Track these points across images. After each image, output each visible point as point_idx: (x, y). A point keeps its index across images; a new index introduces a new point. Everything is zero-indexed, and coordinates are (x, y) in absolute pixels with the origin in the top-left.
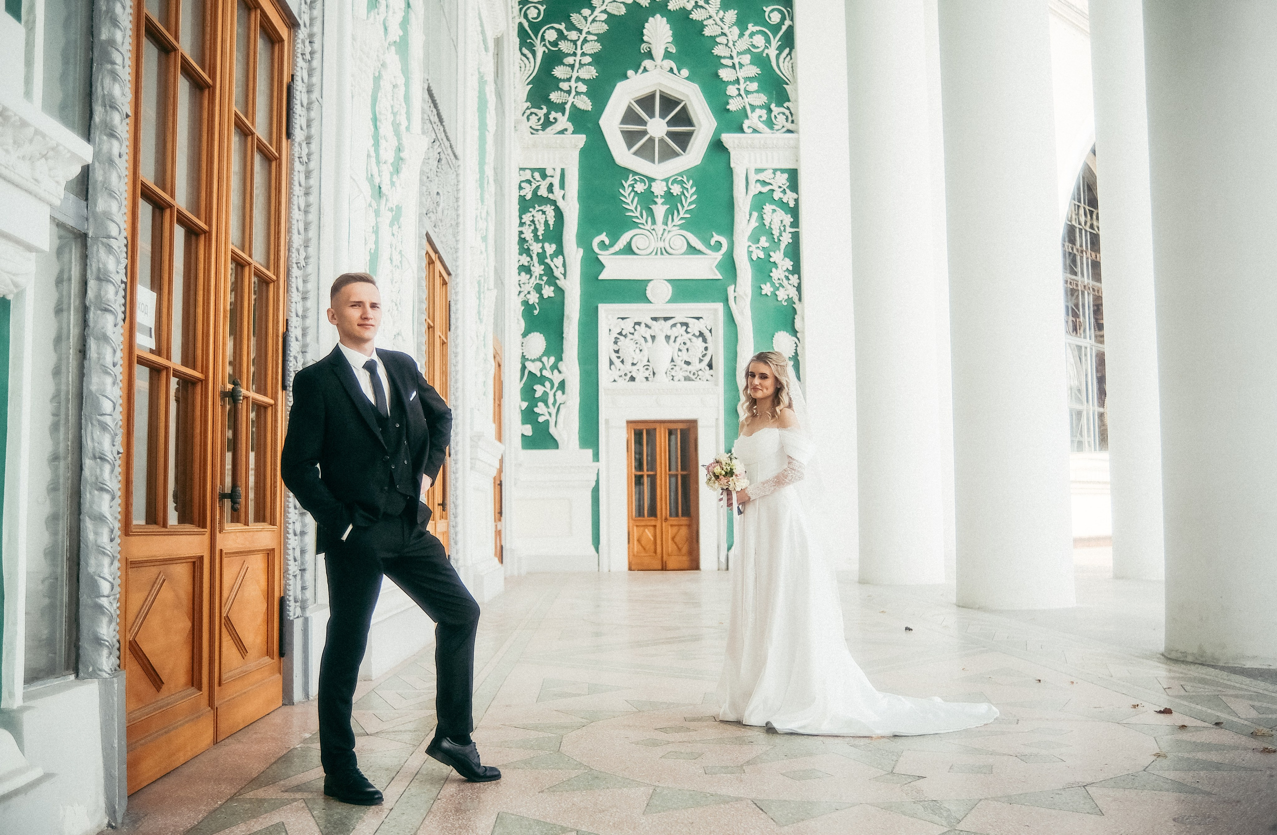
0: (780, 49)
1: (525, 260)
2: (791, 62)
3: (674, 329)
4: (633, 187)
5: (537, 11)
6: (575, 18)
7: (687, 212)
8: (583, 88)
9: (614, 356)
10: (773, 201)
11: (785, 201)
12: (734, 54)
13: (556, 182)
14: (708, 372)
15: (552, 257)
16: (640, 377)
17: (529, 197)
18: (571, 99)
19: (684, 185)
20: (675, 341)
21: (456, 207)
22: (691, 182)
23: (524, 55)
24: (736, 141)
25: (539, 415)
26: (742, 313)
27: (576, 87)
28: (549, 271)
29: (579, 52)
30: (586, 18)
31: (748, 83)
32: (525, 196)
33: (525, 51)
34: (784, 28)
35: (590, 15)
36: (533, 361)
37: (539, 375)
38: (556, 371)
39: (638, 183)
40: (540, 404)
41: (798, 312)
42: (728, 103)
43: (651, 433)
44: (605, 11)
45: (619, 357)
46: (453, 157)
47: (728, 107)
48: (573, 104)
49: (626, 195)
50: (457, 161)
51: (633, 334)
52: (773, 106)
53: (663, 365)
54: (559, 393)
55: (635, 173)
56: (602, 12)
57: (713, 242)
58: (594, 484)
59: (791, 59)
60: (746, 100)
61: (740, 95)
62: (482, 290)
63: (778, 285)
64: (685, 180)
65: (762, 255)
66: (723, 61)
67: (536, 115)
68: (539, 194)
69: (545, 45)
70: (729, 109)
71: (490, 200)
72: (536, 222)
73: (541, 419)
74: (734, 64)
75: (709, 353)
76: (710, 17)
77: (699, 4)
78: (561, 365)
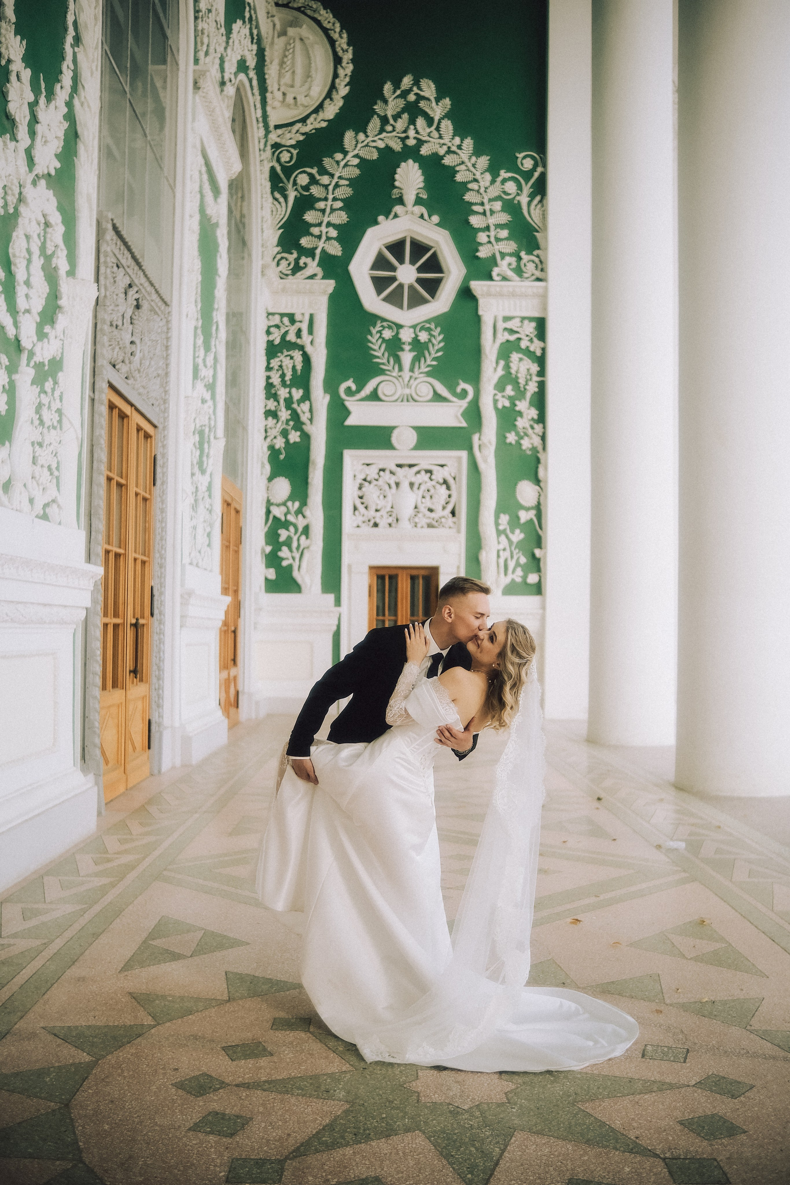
0: (532, 196)
1: (272, 405)
2: (543, 209)
3: (418, 475)
4: (381, 334)
5: (289, 155)
6: (327, 162)
7: (434, 359)
8: (334, 233)
9: (358, 502)
10: (519, 350)
11: (532, 349)
12: (486, 201)
13: (305, 327)
14: (451, 519)
15: (299, 402)
16: (383, 523)
17: (277, 341)
18: (321, 244)
19: (433, 333)
20: (419, 488)
21: (165, 355)
22: (439, 329)
23: (276, 199)
24: (485, 289)
25: (283, 559)
26: (485, 461)
27: (327, 233)
28: (295, 416)
29: (330, 197)
30: (338, 163)
31: (498, 230)
32: (273, 341)
33: (277, 195)
34: (536, 175)
35: (343, 160)
36: (278, 505)
37: (283, 519)
38: (300, 516)
39: (387, 329)
40: (285, 549)
41: (542, 461)
42: (477, 251)
43: (393, 578)
44: (357, 156)
45: (362, 503)
46: (160, 303)
47: (478, 254)
48: (323, 251)
49: (374, 341)
50: (167, 307)
51: (377, 480)
52: (523, 254)
53: (406, 511)
54: (303, 537)
55: (384, 320)
56: (354, 156)
57: (459, 390)
58: (334, 628)
59: (543, 206)
60: (496, 247)
61: (490, 242)
62: (206, 440)
63: (522, 434)
64: (433, 326)
65: (507, 404)
66: (476, 208)
67: (287, 260)
68: (288, 339)
69: (296, 190)
70: (477, 256)
71: (220, 346)
72: (284, 367)
73: (285, 563)
74: (485, 211)
75: (453, 500)
76: (463, 163)
77: (452, 150)
78: (307, 512)
